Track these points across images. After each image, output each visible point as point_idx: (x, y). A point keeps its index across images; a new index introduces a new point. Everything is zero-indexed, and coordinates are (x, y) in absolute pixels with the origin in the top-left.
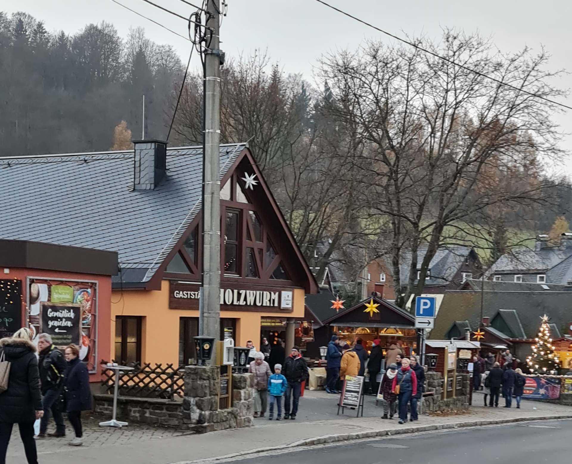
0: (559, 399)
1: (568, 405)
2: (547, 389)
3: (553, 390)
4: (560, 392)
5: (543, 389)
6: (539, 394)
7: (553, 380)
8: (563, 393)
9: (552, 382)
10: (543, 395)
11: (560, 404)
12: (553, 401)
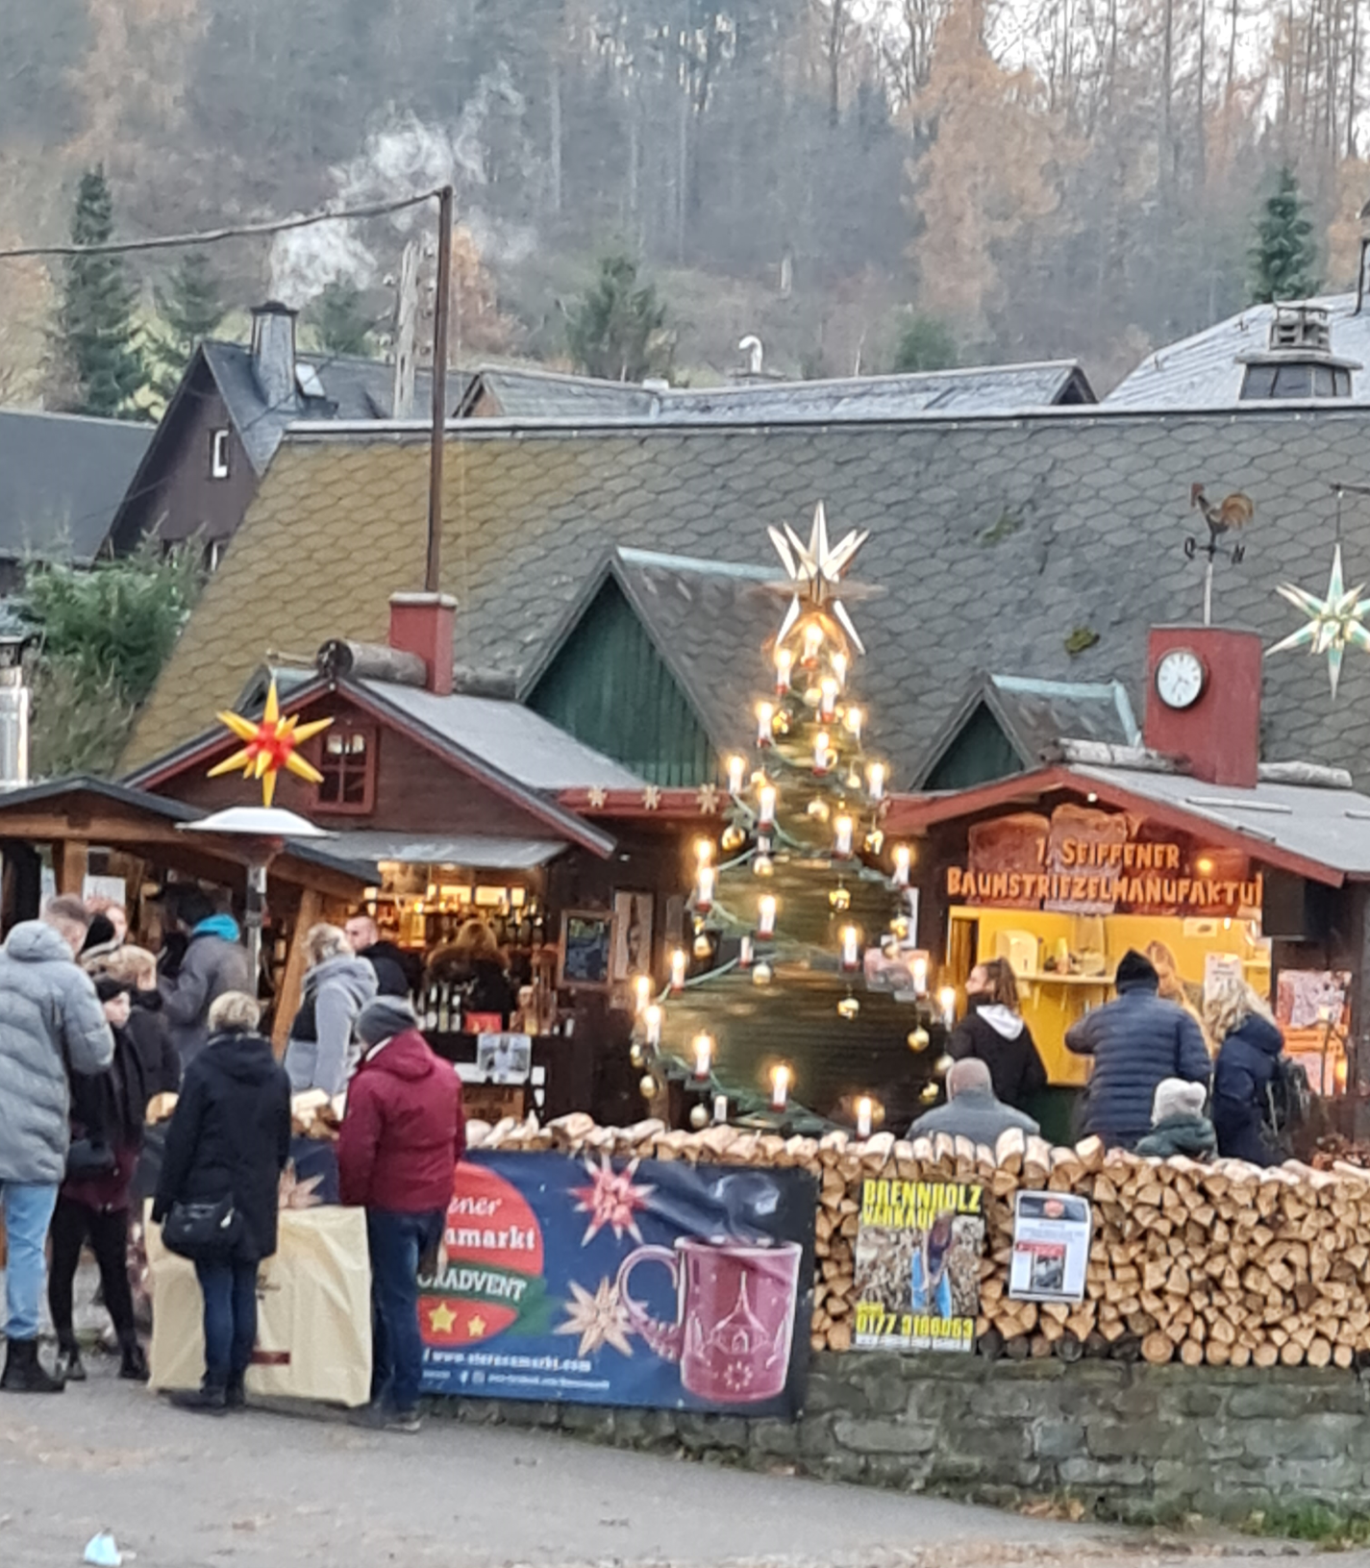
0: (791, 1404)
1: (896, 1482)
2: (650, 1284)
3: (724, 1303)
4: (803, 1330)
5: (609, 1295)
6: (569, 1346)
7: (719, 1192)
8: (839, 1339)
9: (715, 1212)
10: (606, 1357)
11: (807, 1465)
12: (729, 1432)
